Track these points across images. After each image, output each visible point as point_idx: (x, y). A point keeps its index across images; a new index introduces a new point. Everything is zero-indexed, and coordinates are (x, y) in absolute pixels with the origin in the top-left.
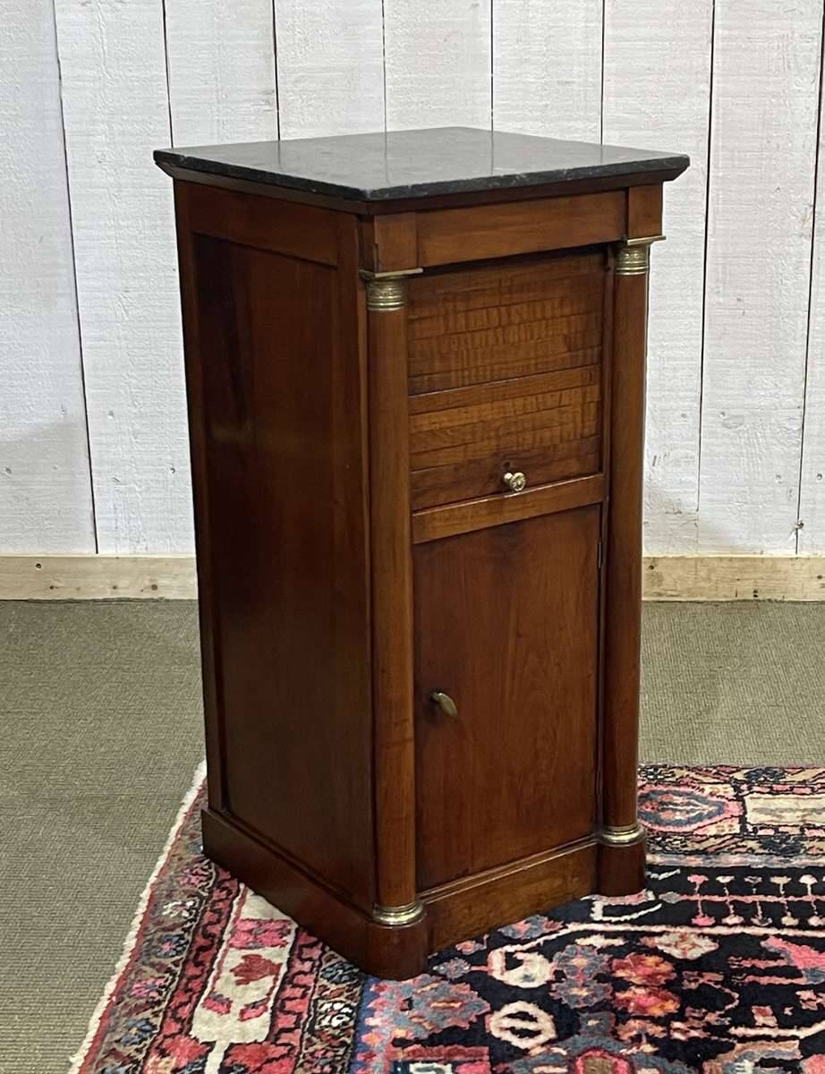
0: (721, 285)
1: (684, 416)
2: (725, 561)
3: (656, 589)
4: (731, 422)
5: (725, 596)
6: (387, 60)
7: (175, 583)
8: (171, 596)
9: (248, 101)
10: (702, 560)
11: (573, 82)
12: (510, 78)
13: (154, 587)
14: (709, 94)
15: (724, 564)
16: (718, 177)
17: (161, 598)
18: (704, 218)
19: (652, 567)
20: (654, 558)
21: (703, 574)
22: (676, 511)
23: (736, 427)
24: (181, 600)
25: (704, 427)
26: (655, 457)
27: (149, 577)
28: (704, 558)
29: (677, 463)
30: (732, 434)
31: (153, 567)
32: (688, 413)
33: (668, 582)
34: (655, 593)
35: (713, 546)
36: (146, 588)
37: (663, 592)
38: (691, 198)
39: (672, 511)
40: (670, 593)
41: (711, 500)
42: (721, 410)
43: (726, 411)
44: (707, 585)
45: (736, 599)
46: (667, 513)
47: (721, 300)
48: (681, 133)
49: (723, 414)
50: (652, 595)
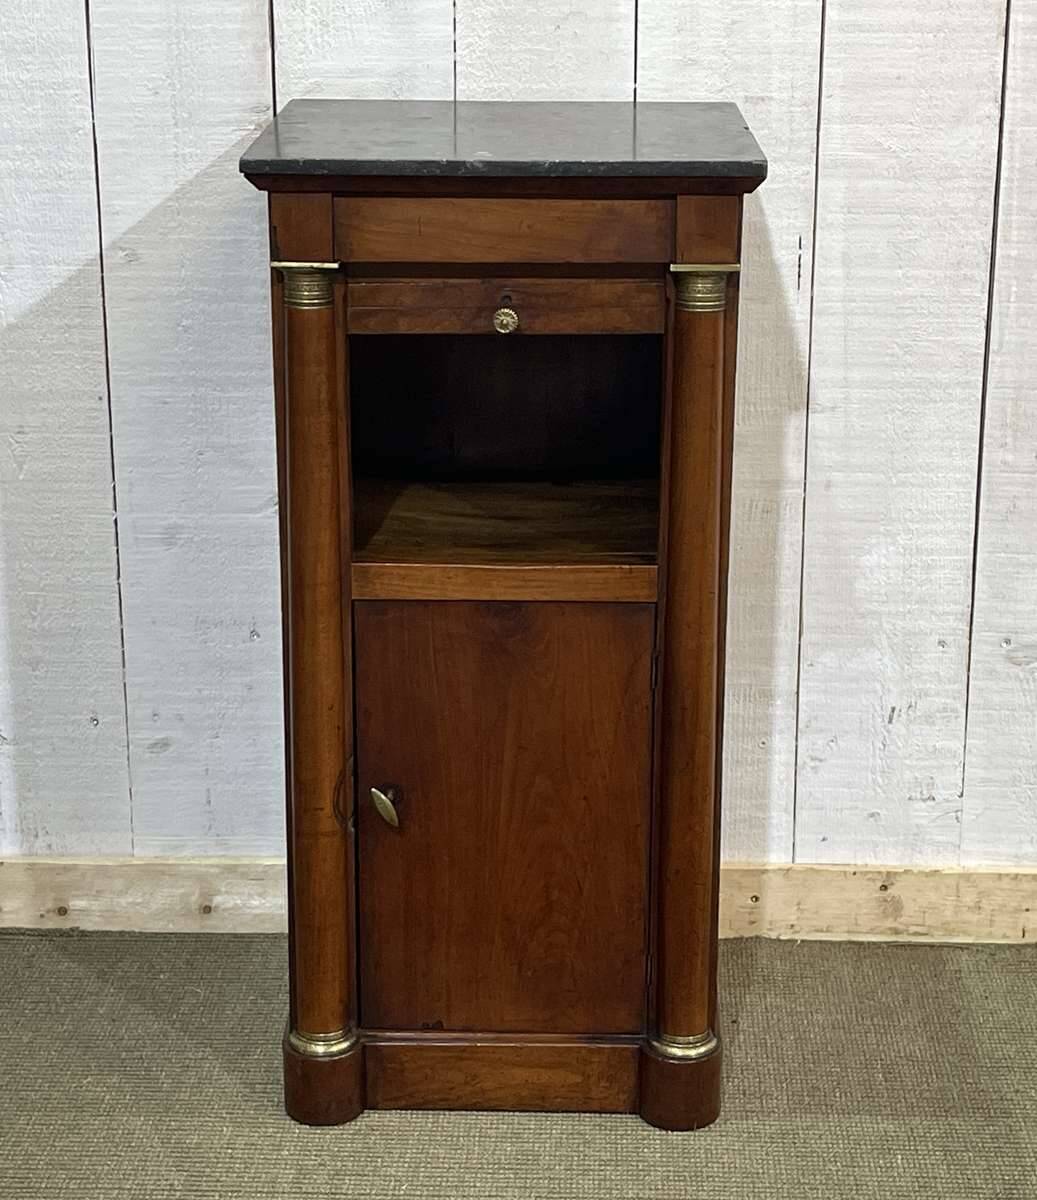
0: (1009, 432)
1: (942, 643)
2: (1006, 880)
3: (890, 923)
4: (1020, 654)
5: (1005, 936)
6: (458, 59)
7: (96, 905)
8: (88, 925)
9: (228, 123)
10: (966, 877)
11: (771, 98)
12: (666, 91)
13: (63, 911)
14: (998, 121)
15: (1005, 884)
16: (1009, 256)
17: (72, 930)
18: (984, 324)
19: (884, 888)
20: (888, 873)
21: (969, 898)
22: (926, 796)
23: (1028, 663)
24: (106, 933)
25: (977, 662)
26: (893, 709)
27: (53, 894)
28: (971, 874)
29: (929, 719)
30: (1021, 675)
31: (59, 879)
32: (949, 639)
33: (910, 909)
34: (890, 929)
35: (986, 853)
36: (48, 911)
37: (901, 927)
38: (965, 291)
39: (919, 796)
40: (913, 929)
41: (985, 781)
42: (1004, 635)
43: (1013, 637)
44: (974, 918)
45: (1023, 941)
46: (910, 799)
47: (1010, 458)
48: (949, 185)
49: (1008, 642)
50: (882, 933)
